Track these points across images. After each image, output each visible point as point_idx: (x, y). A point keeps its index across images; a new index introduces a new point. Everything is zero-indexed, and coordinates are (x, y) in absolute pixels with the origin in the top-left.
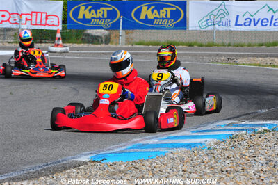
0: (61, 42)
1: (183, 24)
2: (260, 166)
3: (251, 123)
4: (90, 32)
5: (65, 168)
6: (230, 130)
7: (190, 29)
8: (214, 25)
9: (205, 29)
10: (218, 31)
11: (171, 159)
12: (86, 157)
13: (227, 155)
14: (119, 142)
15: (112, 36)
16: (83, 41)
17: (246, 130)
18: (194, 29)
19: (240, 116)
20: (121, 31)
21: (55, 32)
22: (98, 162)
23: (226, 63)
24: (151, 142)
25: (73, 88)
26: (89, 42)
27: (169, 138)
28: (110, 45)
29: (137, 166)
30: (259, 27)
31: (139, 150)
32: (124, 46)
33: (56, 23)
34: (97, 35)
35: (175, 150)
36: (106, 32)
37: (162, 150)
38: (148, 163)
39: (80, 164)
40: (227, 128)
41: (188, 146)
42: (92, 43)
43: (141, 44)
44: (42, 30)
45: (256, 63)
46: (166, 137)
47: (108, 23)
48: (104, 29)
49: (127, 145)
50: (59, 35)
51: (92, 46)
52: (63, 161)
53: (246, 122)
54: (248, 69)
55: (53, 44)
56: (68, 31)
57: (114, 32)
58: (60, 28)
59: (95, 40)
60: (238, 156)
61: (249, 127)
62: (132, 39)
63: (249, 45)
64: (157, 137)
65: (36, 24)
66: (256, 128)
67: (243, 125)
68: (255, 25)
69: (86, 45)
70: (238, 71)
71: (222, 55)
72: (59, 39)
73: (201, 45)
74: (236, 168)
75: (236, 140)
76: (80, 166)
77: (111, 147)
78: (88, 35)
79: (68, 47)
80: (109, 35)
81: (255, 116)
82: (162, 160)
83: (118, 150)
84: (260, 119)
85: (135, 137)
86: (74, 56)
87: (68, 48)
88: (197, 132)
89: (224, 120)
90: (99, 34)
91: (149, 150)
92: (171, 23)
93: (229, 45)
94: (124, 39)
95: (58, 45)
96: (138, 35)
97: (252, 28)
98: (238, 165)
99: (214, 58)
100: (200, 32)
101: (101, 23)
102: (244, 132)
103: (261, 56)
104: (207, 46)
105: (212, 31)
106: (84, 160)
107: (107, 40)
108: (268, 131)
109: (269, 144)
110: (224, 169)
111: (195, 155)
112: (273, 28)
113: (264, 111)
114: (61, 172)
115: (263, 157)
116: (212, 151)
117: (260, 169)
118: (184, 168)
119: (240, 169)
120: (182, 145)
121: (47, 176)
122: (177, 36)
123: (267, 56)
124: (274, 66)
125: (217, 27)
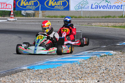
0: (13, 16)
1: (68, 8)
2: (103, 71)
3: (98, 52)
5: (16, 72)
7: (71, 10)
8: (82, 8)
9: (77, 10)
10: (84, 11)
11: (63, 68)
13: (88, 66)
14: (40, 60)
15: (36, 13)
17: (96, 55)
18: (73, 10)
19: (94, 49)
20: (40, 11)
22: (31, 69)
23: (87, 25)
24: (54, 60)
25: (19, 37)
27: (62, 59)
28: (35, 18)
29: (48, 71)
30: (102, 9)
31: (49, 64)
32: (41, 18)
33: (10, 8)
34: (29, 13)
35: (65, 64)
36: (33, 12)
37: (59, 64)
38: (53, 70)
39: (23, 70)
40: (88, 54)
41: (71, 62)
43: (49, 17)
44: (4, 11)
45: (100, 25)
46: (61, 58)
47: (34, 8)
48: (33, 10)
49: (43, 62)
52: (15, 69)
53: (96, 51)
54: (97, 28)
55: (10, 17)
56: (16, 11)
57: (37, 12)
58: (12, 10)
59: (28, 15)
60: (93, 67)
61: (97, 54)
62: (45, 15)
63: (97, 17)
64: (57, 58)
65: (2, 8)
66: (101, 54)
67: (95, 53)
68: (100, 8)
69: (24, 18)
70: (92, 29)
71: (85, 22)
73: (76, 18)
74: (92, 72)
75: (92, 59)
76: (23, 71)
77: (37, 63)
80: (35, 13)
81: (100, 49)
82: (59, 68)
83: (39, 64)
84: (103, 50)
85: (47, 58)
86: (19, 22)
87: (16, 19)
88: (75, 56)
89: (86, 50)
90: (30, 13)
91: (53, 64)
92: (62, 8)
93: (88, 17)
94: (41, 14)
95: (12, 17)
96: (48, 13)
97: (98, 9)
98: (93, 70)
99: (82, 23)
100: (75, 11)
101: (31, 8)
102: (95, 56)
103: (102, 22)
104: (79, 18)
105: (81, 11)
106: (25, 68)
107: (34, 15)
108: (106, 55)
109: (107, 61)
110: (87, 72)
111: (74, 66)
112: (108, 10)
113: (104, 47)
114: (14, 74)
115: (104, 67)
116: (81, 64)
117: (103, 72)
118: (69, 72)
119: (94, 72)
120: (68, 62)
121: (9, 75)
122: (65, 13)
123: (105, 22)
124: (108, 27)
125: (83, 9)
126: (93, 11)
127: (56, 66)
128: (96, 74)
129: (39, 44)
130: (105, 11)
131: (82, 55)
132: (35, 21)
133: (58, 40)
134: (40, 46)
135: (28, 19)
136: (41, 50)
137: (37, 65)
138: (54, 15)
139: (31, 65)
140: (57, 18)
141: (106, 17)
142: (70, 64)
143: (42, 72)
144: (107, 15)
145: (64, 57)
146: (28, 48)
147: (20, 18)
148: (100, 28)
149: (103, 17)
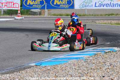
0: (20, 15)
1: (72, 7)
2: (107, 66)
3: (103, 48)
4: (32, 10)
5: (25, 69)
6: (94, 52)
7: (75, 8)
8: (86, 6)
10: (88, 10)
11: (69, 64)
12: (33, 64)
13: (93, 62)
15: (42, 12)
16: (30, 14)
17: (101, 51)
18: (77, 8)
20: (46, 10)
21: (18, 10)
22: (38, 66)
23: (91, 23)
24: (61, 57)
25: (26, 35)
26: (32, 15)
27: (68, 55)
28: (41, 16)
29: (55, 67)
30: (105, 7)
31: (56, 60)
32: (47, 16)
34: (35, 11)
35: (71, 60)
36: (39, 10)
37: (65, 60)
38: (60, 66)
39: (31, 67)
40: (93, 50)
41: (77, 58)
42: (34, 15)
43: (55, 15)
44: (12, 10)
45: (104, 23)
46: (67, 55)
47: (40, 6)
49: (50, 58)
50: (19, 12)
51: (33, 16)
52: (23, 66)
53: (101, 48)
54: (101, 25)
55: (17, 16)
56: (23, 10)
57: (43, 10)
58: (19, 8)
59: (35, 14)
60: (98, 62)
62: (50, 13)
63: (101, 15)
64: (63, 55)
65: (9, 7)
66: (105, 51)
67: (99, 49)
68: (103, 6)
69: (31, 16)
70: (96, 26)
71: (89, 20)
72: (19, 13)
73: (81, 16)
74: (97, 68)
75: (97, 56)
77: (44, 59)
78: (32, 12)
79: (23, 17)
80: (41, 12)
81: (105, 46)
82: (66, 64)
83: (47, 61)
84: (107, 47)
86: (26, 21)
88: (80, 52)
89: (91, 47)
91: (60, 60)
92: (67, 6)
93: (92, 15)
94: (47, 13)
95: (19, 16)
96: (53, 11)
97: (102, 8)
98: (98, 66)
99: (86, 21)
100: (80, 10)
101: (37, 6)
102: (100, 52)
103: (106, 20)
105: (85, 9)
106: (32, 65)
107: (40, 14)
108: (110, 52)
109: (111, 57)
110: (92, 68)
111: (80, 62)
112: (111, 8)
113: (108, 43)
114: (23, 70)
115: (108, 63)
116: (87, 60)
117: (107, 68)
118: (75, 68)
119: (99, 68)
120: (74, 58)
121: (17, 72)
122: (70, 12)
123: (108, 20)
124: (112, 24)
125: (87, 8)
126: (97, 9)
127: (63, 63)
128: (101, 70)
129: (52, 41)
130: (108, 9)
131: (88, 52)
132: (41, 20)
133: (70, 36)
134: (53, 43)
135: (34, 18)
136: (54, 47)
137: (44, 61)
138: (59, 13)
139: (39, 61)
140: (62, 16)
141: (109, 15)
142: (76, 60)
143: (49, 68)
144: (110, 13)
145: (70, 54)
146: (42, 45)
147: (26, 16)
148: (104, 26)
149: (107, 15)
